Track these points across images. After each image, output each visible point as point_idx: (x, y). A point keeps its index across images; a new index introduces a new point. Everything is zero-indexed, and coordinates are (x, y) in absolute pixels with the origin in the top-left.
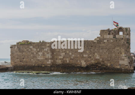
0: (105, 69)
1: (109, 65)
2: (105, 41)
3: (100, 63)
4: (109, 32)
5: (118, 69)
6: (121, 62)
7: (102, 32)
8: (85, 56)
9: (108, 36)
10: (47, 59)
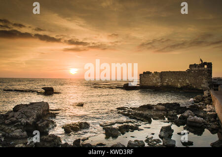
0: (192, 89)
1: (195, 87)
2: (193, 72)
3: (188, 86)
4: (195, 65)
5: (200, 90)
6: (202, 86)
7: (191, 66)
8: (180, 81)
9: (195, 69)
10: (158, 82)
